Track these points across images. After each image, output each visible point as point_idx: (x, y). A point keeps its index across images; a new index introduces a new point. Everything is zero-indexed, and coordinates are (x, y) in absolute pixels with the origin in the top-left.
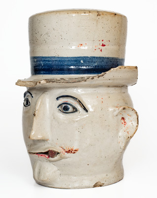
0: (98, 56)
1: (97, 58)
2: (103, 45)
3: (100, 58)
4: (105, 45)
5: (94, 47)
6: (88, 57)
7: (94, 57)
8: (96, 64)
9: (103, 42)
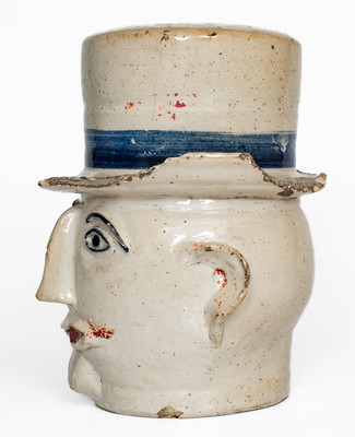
0: (167, 129)
1: (164, 133)
2: (178, 105)
3: (170, 132)
4: (184, 105)
5: (157, 109)
6: (144, 132)
7: (158, 132)
8: (163, 147)
9: (178, 98)
